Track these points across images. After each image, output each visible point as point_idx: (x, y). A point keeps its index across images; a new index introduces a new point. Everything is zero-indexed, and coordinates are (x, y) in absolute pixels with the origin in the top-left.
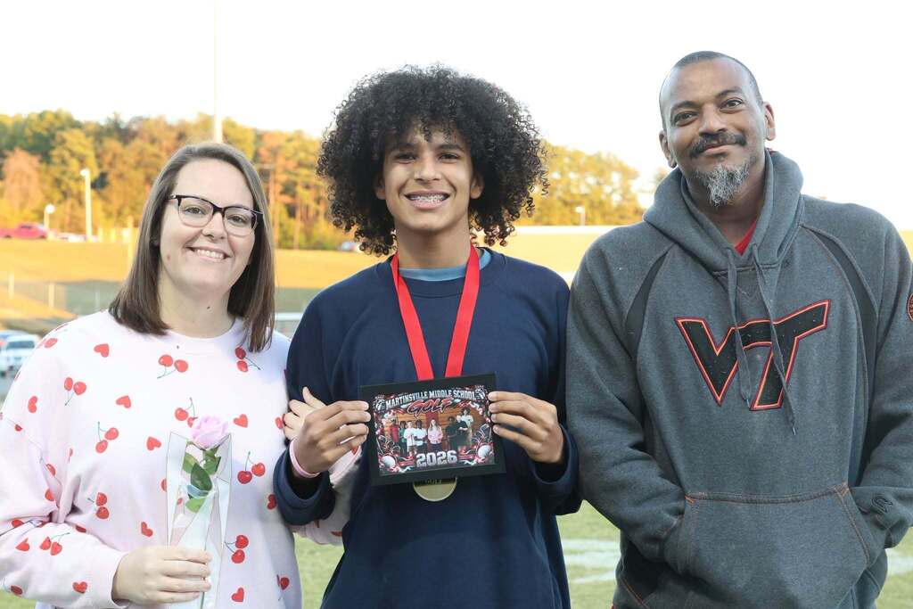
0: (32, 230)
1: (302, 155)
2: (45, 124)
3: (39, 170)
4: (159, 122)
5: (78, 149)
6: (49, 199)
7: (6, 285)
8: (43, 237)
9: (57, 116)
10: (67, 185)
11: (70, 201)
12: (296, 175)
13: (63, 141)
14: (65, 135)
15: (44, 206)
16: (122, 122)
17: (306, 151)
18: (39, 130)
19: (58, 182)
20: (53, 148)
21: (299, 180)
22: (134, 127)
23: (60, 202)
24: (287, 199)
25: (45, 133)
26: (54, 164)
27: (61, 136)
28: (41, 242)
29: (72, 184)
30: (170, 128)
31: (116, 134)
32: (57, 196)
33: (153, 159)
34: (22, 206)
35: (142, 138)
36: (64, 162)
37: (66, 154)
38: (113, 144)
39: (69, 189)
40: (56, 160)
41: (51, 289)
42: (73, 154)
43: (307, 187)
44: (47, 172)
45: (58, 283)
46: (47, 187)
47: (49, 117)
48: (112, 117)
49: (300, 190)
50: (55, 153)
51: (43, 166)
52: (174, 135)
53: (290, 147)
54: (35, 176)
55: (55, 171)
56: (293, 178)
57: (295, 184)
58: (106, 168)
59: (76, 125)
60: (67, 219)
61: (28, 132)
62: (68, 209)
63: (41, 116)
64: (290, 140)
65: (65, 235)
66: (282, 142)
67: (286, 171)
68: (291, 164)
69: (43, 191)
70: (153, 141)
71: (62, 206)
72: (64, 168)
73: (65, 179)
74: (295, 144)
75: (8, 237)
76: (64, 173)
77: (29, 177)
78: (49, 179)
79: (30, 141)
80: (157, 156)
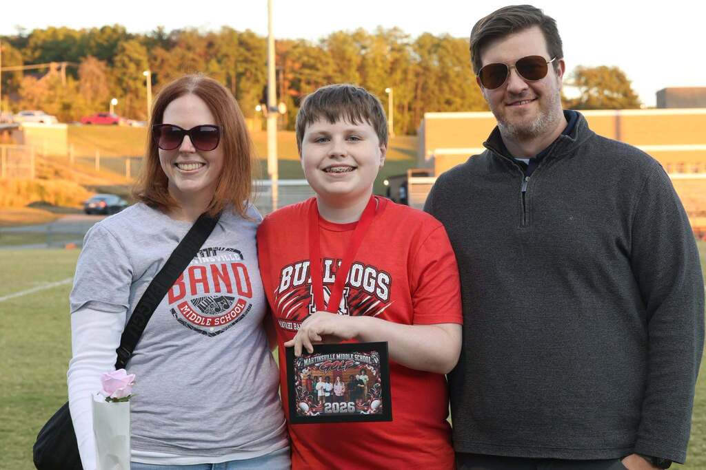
0: (107, 118)
1: (305, 59)
2: (105, 36)
3: (105, 72)
4: (193, 33)
5: (135, 56)
6: (113, 95)
7: (94, 160)
8: (115, 123)
9: (114, 30)
10: (127, 83)
11: (129, 96)
12: (301, 74)
13: (124, 50)
14: (126, 45)
15: (110, 100)
16: (164, 34)
17: (308, 55)
18: (100, 41)
19: (119, 81)
20: (116, 55)
21: (303, 78)
22: (174, 38)
23: (121, 96)
24: (293, 92)
25: (105, 44)
26: (117, 67)
27: (122, 46)
28: (114, 127)
29: (131, 83)
30: (200, 38)
31: (160, 44)
32: (119, 92)
33: (192, 63)
34: (93, 99)
35: (180, 46)
36: (124, 66)
37: (126, 59)
38: (159, 52)
39: (129, 86)
40: (119, 64)
41: (128, 163)
42: (131, 59)
43: (308, 83)
44: (112, 73)
45: (132, 158)
46: (112, 85)
47: (108, 32)
48: (156, 30)
49: (303, 85)
50: (117, 58)
51: (109, 69)
52: (204, 44)
53: (296, 52)
54: (103, 77)
55: (118, 72)
56: (298, 76)
57: (300, 81)
58: (156, 70)
59: (129, 37)
60: (127, 109)
61: (92, 43)
62: (128, 102)
63: (103, 30)
64: (295, 47)
65: (130, 121)
66: (289, 48)
67: (293, 71)
68: (297, 66)
69: (109, 88)
70: (189, 48)
71: (123, 100)
72: (124, 70)
73: (126, 78)
74: (300, 50)
75: (89, 123)
76: (124, 74)
77: (98, 78)
78: (113, 79)
79: (95, 50)
80: (193, 60)
